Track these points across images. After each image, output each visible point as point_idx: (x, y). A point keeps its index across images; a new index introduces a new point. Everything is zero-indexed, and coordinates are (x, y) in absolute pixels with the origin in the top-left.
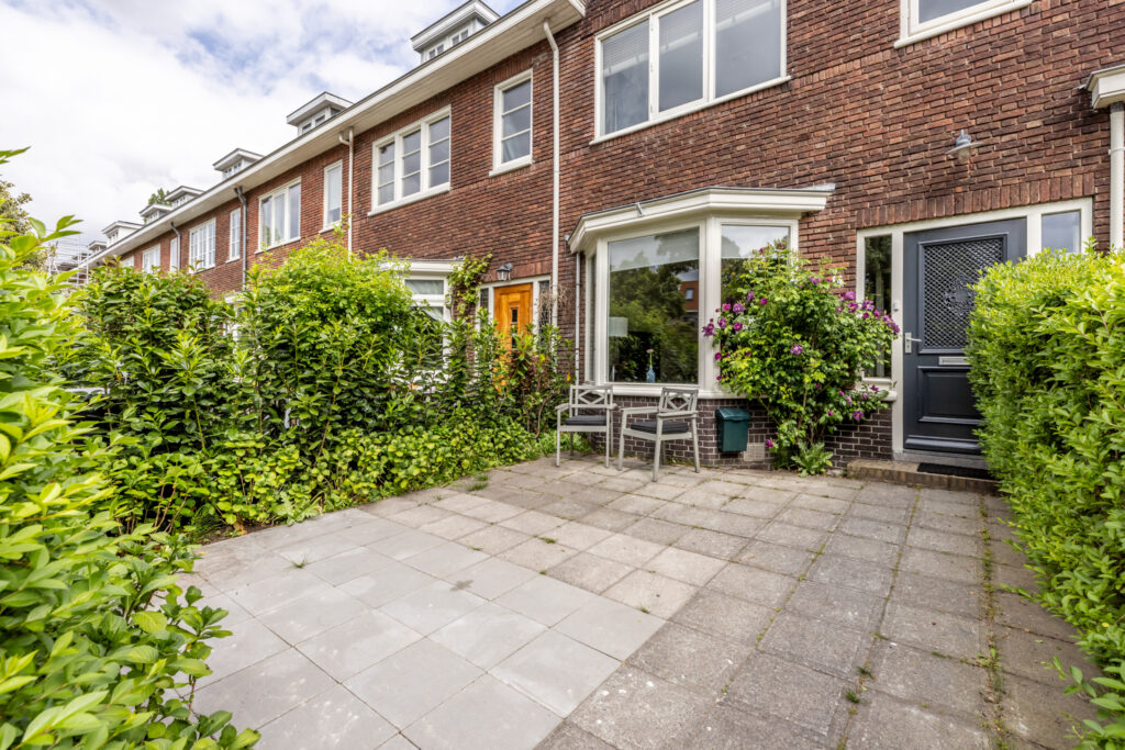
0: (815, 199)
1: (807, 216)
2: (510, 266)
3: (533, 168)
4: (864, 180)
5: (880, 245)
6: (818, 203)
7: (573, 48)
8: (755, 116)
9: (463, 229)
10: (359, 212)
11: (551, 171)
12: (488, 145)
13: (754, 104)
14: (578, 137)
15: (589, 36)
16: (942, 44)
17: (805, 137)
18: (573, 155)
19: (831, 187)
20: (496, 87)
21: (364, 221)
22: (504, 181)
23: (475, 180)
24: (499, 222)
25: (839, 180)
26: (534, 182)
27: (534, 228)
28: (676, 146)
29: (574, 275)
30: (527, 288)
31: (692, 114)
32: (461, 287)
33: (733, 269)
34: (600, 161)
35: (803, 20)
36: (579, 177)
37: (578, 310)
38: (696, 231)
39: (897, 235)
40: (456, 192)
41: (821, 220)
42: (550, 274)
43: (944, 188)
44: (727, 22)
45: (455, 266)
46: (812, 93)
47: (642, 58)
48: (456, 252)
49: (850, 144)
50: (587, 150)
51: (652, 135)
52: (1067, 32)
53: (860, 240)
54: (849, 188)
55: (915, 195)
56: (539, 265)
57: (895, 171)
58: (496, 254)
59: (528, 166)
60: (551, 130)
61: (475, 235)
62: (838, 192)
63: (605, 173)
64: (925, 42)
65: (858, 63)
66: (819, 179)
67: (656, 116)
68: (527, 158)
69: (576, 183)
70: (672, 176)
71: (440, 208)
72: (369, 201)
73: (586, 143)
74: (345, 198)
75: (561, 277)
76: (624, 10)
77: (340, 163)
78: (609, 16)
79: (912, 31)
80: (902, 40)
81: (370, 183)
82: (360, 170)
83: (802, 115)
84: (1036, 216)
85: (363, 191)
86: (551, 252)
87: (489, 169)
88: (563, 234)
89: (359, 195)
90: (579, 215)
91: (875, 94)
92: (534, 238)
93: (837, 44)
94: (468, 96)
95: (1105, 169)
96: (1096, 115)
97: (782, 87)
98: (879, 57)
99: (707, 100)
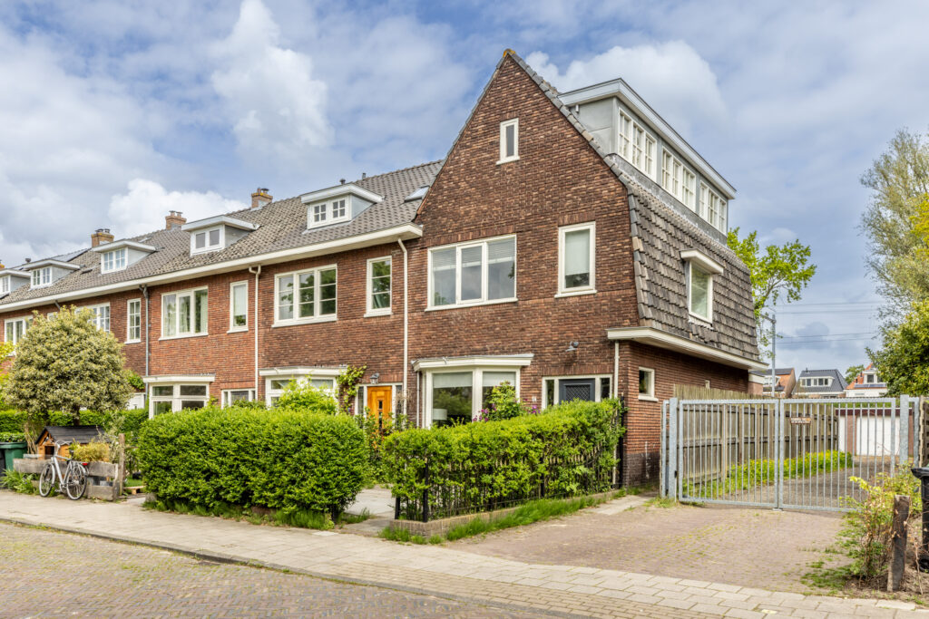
0: (526, 359)
1: (523, 368)
2: (378, 374)
3: (392, 317)
4: (543, 354)
5: (550, 387)
6: (527, 363)
7: (416, 252)
8: (503, 315)
9: (346, 347)
10: (264, 323)
11: (403, 321)
12: (364, 297)
13: (503, 309)
14: (418, 305)
15: (424, 248)
16: (571, 300)
17: (523, 330)
18: (415, 314)
19: (532, 355)
20: (368, 261)
21: (268, 330)
22: (374, 321)
23: (354, 317)
24: (371, 347)
25: (535, 352)
26: (393, 326)
27: (393, 353)
28: (469, 322)
29: (416, 384)
30: (389, 388)
31: (476, 307)
32: (345, 385)
33: (488, 393)
34: (430, 321)
35: (523, 273)
36: (419, 328)
37: (418, 405)
39: (556, 380)
40: (342, 322)
41: (528, 370)
42: (402, 381)
43: (569, 363)
44: (493, 261)
45: (342, 371)
46: (526, 309)
47: (453, 267)
48: (342, 361)
49: (540, 336)
50: (423, 313)
51: (457, 313)
52: (605, 307)
53: (544, 381)
54: (538, 358)
55: (561, 363)
56: (396, 376)
57: (555, 353)
58: (369, 366)
59: (389, 316)
60: (403, 297)
61: (354, 352)
62: (535, 358)
63: (434, 329)
64: (565, 298)
65: (542, 300)
66: (528, 351)
67: (460, 303)
68: (387, 311)
69: (417, 330)
70: (467, 337)
71: (329, 331)
72: (272, 316)
73: (422, 309)
74: (251, 311)
75: (409, 385)
76: (443, 240)
77: (246, 282)
78: (435, 240)
79: (563, 291)
80: (559, 295)
81: (272, 304)
82: (264, 292)
83: (522, 319)
84: (598, 379)
85: (267, 309)
86: (403, 369)
87: (363, 310)
88: (409, 360)
89: (264, 310)
90: (419, 350)
91: (548, 316)
92: (393, 359)
93: (536, 289)
94: (349, 262)
95: (614, 364)
96: (612, 343)
97: (514, 303)
98: (550, 300)
99: (484, 300)
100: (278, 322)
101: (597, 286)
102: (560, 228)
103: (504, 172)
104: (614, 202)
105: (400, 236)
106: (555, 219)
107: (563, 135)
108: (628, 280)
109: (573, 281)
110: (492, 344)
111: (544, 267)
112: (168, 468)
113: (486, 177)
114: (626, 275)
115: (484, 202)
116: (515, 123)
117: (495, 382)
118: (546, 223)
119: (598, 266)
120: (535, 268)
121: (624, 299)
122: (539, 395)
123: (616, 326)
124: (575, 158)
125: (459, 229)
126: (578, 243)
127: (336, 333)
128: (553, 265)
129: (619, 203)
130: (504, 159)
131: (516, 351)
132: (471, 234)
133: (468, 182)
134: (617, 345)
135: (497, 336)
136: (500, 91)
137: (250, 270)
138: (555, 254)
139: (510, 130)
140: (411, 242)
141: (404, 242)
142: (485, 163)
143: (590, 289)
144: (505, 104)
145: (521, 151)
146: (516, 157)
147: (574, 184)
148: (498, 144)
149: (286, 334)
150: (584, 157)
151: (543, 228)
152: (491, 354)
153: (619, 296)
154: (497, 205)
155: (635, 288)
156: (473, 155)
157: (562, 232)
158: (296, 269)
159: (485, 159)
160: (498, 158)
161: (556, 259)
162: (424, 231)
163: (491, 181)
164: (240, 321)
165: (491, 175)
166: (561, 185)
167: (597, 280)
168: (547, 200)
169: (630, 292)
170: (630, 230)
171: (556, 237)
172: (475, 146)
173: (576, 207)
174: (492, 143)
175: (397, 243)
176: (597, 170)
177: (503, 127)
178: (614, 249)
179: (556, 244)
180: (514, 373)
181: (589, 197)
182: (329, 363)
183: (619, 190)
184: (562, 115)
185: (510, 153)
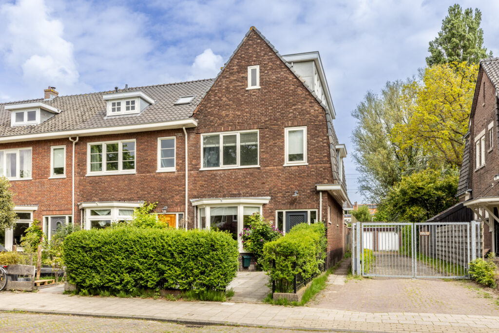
0: (266, 200)
1: (264, 205)
2: (166, 207)
3: (176, 173)
4: (277, 197)
5: (280, 214)
6: (267, 202)
7: (193, 136)
8: (251, 174)
9: (143, 189)
10: (79, 173)
11: (184, 175)
12: (156, 160)
13: (251, 171)
14: (195, 167)
15: (198, 133)
16: (293, 168)
17: (264, 183)
18: (193, 172)
19: (269, 198)
20: (159, 138)
21: (82, 178)
22: (163, 175)
23: (149, 172)
24: (161, 190)
25: (272, 196)
26: (177, 178)
27: (177, 195)
28: (229, 178)
29: (194, 214)
30: (173, 216)
31: (234, 169)
33: (246, 218)
34: (202, 176)
35: (263, 152)
36: (195, 180)
37: (195, 225)
38: (237, 207)
39: (284, 212)
40: (140, 175)
41: (267, 206)
42: (184, 212)
43: (293, 202)
44: (243, 144)
45: (140, 204)
46: (266, 172)
47: (217, 145)
48: (139, 199)
49: (274, 188)
50: (198, 172)
51: (221, 172)
52: (314, 173)
53: (277, 212)
54: (273, 199)
55: (288, 202)
56: (179, 208)
57: (284, 197)
58: (160, 202)
59: (174, 172)
60: (184, 161)
61: (149, 193)
62: (271, 199)
63: (205, 181)
64: (290, 167)
65: (275, 167)
66: (267, 195)
67: (222, 166)
68: (173, 169)
69: (194, 182)
70: (227, 186)
71: (130, 180)
72: (86, 169)
73: (198, 169)
74: (69, 165)
75: (189, 214)
76: (211, 130)
77: (64, 147)
78: (206, 130)
79: (287, 163)
80: (285, 165)
81: (86, 161)
82: (79, 154)
83: (263, 177)
84: (309, 211)
85: (81, 164)
86: (185, 204)
87: (156, 169)
88: (189, 198)
89: (79, 165)
90: (195, 193)
91: (279, 176)
92: (177, 198)
93: (271, 161)
94: (145, 138)
95: (319, 204)
96: (318, 192)
97: (258, 168)
98: (280, 167)
99: (238, 166)
100: (89, 173)
101: (308, 161)
102: (285, 129)
103: (251, 94)
104: (317, 117)
105: (184, 125)
106: (283, 123)
107: (287, 77)
108: (326, 159)
109: (292, 158)
110: (244, 191)
111: (276, 149)
112: (93, 267)
113: (239, 96)
114: (325, 156)
115: (238, 110)
116: (257, 68)
117: (250, 212)
118: (277, 125)
119: (308, 150)
120: (271, 149)
121: (324, 169)
122: (274, 220)
123: (321, 183)
124: (294, 91)
125: (222, 124)
126: (296, 138)
127: (135, 181)
128: (282, 148)
129: (321, 118)
130: (250, 87)
131: (259, 195)
132: (230, 127)
133: (227, 98)
134: (321, 193)
135: (247, 186)
136: (248, 49)
137: (70, 139)
138: (283, 142)
139: (254, 71)
140: (190, 129)
141: (186, 129)
142: (239, 88)
143: (304, 162)
144: (251, 57)
145: (261, 84)
146: (258, 86)
147: (294, 105)
148: (246, 78)
149: (96, 182)
150: (300, 91)
151: (276, 127)
152: (243, 196)
153: (321, 167)
154: (247, 112)
155: (331, 163)
156: (231, 82)
157: (286, 130)
158: (104, 141)
159: (238, 86)
160: (247, 86)
161: (284, 145)
162: (198, 124)
163: (242, 99)
164: (59, 171)
165: (242, 95)
166: (286, 105)
167: (308, 158)
168: (279, 112)
169: (328, 165)
170: (327, 132)
171: (283, 133)
172: (232, 78)
173: (295, 117)
174: (243, 77)
175: (182, 129)
176: (307, 99)
177: (250, 69)
178: (318, 142)
179: (283, 137)
180: (259, 208)
181: (303, 113)
182: (130, 200)
183: (320, 110)
184: (286, 67)
185: (254, 84)
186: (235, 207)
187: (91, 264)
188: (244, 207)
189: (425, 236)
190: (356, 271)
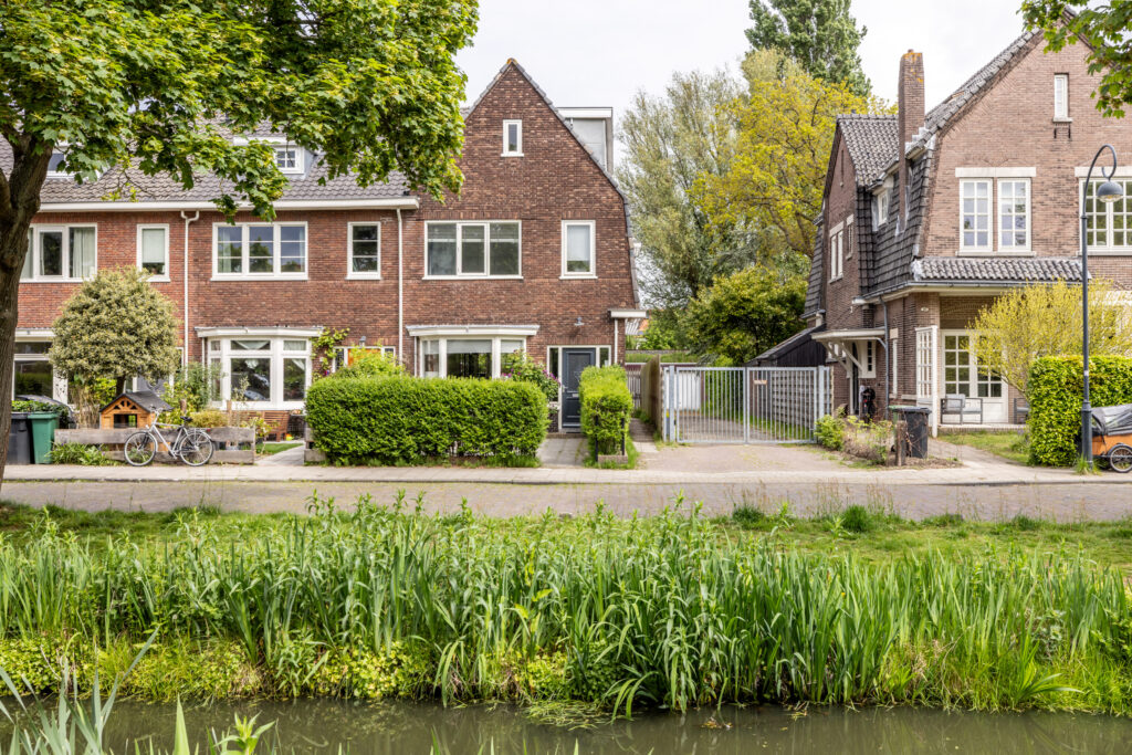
0: (533, 330)
1: (529, 337)
2: (365, 337)
3: (381, 282)
4: (550, 326)
5: (554, 354)
6: (534, 333)
7: (411, 223)
8: (509, 289)
9: (321, 307)
10: (197, 275)
11: (397, 286)
12: (343, 259)
13: (508, 284)
14: (415, 274)
15: (420, 220)
16: (574, 283)
17: (528, 304)
18: (411, 281)
19: (538, 326)
20: (349, 223)
21: (203, 283)
22: (359, 285)
23: (331, 278)
24: (355, 310)
25: (541, 324)
26: (383, 290)
27: (383, 317)
28: (472, 293)
29: (413, 349)
30: (377, 351)
31: (480, 280)
32: (323, 348)
33: (505, 357)
34: (427, 289)
35: (528, 255)
36: (415, 295)
37: (416, 367)
38: (490, 341)
39: (560, 348)
40: (315, 283)
41: (534, 339)
42: (395, 345)
43: (574, 334)
44: (496, 241)
45: (318, 332)
46: (532, 287)
47: (451, 240)
48: (315, 322)
49: (545, 311)
50: (419, 281)
51: (459, 284)
52: (605, 291)
53: (548, 348)
54: (544, 329)
55: (566, 335)
56: (387, 340)
57: (559, 325)
58: (352, 329)
59: (377, 281)
60: (397, 263)
61: (332, 313)
62: (541, 329)
63: (432, 297)
64: (570, 280)
65: (547, 280)
66: (534, 322)
67: (460, 275)
68: (375, 275)
69: (413, 298)
70: (470, 307)
71: (297, 290)
72: (210, 268)
73: (419, 277)
74: (176, 259)
75: (404, 349)
76: (443, 216)
77: (167, 227)
78: (434, 215)
79: (565, 274)
80: (562, 277)
81: (210, 254)
82: (196, 240)
83: (528, 294)
84: (598, 348)
85: (201, 259)
86: (397, 333)
87: (345, 274)
88: (405, 324)
89: (196, 260)
90: (415, 316)
91: (553, 294)
92: (383, 324)
93: (541, 270)
94: (324, 223)
95: (613, 337)
96: (614, 319)
97: (520, 280)
98: (555, 280)
99: (486, 275)
100: (216, 276)
101: (597, 273)
102: (563, 222)
103: (508, 165)
104: (612, 207)
105: (398, 206)
106: (558, 213)
107: (565, 144)
108: (624, 271)
109: (571, 266)
110: (497, 315)
111: (548, 252)
113: (489, 165)
114: (622, 267)
115: (488, 187)
116: (519, 123)
117: (510, 349)
118: (551, 215)
119: (597, 256)
120: (540, 252)
121: (621, 286)
122: (545, 361)
123: (617, 307)
124: (577, 166)
125: (461, 208)
126: (580, 236)
127: (306, 293)
128: (558, 252)
129: (616, 209)
130: (506, 153)
131: (521, 322)
132: (474, 214)
133: (470, 166)
134: (616, 322)
135: (502, 308)
136: (503, 93)
137: (183, 215)
138: (559, 242)
139: (513, 129)
140: (408, 212)
141: (401, 211)
142: (489, 152)
143: (591, 274)
144: (509, 105)
145: (525, 149)
146: (519, 153)
147: (576, 187)
148: (501, 139)
149: (227, 289)
150: (585, 166)
151: (547, 218)
152: (496, 323)
153: (617, 283)
154: (501, 192)
155: (631, 278)
156: (476, 143)
157: (564, 224)
158: (247, 221)
159: (488, 149)
160: (502, 151)
161: (560, 247)
162: (421, 204)
163: (495, 170)
164: (155, 268)
165: (494, 165)
166: (564, 186)
167: (597, 268)
168: (552, 195)
169: (626, 281)
170: (626, 231)
171: (560, 228)
172: (477, 135)
173: (577, 206)
174: (495, 136)
175: (395, 211)
176: (596, 179)
177: (506, 124)
178: (613, 245)
179: (559, 234)
180: (521, 341)
181: (589, 200)
182: (297, 324)
183: (616, 198)
184: (565, 127)
185: (512, 147)
186: (488, 341)
187: (355, 424)
188: (502, 341)
189: (760, 386)
190: (668, 435)
